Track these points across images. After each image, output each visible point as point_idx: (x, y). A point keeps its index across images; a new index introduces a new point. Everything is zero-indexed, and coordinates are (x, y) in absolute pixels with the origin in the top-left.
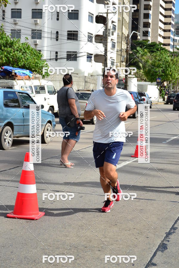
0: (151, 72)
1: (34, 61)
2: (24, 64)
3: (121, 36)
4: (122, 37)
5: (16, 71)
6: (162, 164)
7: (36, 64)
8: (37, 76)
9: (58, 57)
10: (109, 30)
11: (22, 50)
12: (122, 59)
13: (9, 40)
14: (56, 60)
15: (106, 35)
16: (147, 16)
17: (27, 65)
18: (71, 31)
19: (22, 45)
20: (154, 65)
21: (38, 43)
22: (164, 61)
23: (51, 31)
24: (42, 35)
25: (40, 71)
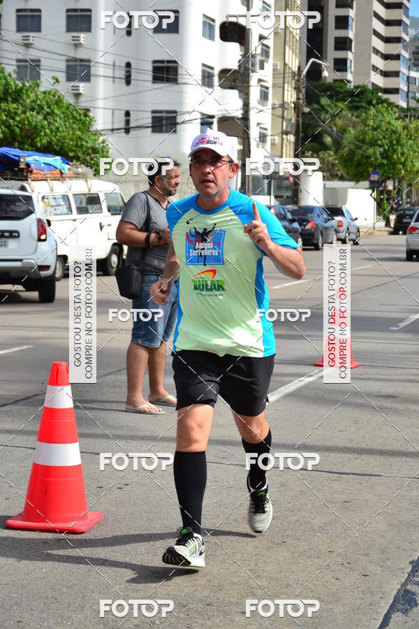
0: (356, 158)
1: (74, 133)
2: (50, 143)
3: (282, 72)
4: (284, 74)
5: (29, 159)
6: (392, 383)
7: (77, 141)
8: (80, 170)
9: (132, 125)
10: (253, 56)
11: (43, 108)
12: (284, 128)
13: (12, 83)
14: (127, 131)
15: (247, 69)
16: (342, 22)
17: (57, 145)
18: (162, 62)
19: (43, 95)
20: (363, 141)
21: (81, 92)
22: (387, 130)
23: (114, 62)
24: (93, 71)
25: (88, 158)
